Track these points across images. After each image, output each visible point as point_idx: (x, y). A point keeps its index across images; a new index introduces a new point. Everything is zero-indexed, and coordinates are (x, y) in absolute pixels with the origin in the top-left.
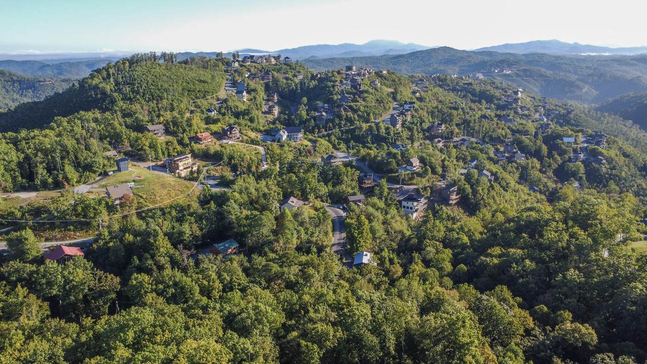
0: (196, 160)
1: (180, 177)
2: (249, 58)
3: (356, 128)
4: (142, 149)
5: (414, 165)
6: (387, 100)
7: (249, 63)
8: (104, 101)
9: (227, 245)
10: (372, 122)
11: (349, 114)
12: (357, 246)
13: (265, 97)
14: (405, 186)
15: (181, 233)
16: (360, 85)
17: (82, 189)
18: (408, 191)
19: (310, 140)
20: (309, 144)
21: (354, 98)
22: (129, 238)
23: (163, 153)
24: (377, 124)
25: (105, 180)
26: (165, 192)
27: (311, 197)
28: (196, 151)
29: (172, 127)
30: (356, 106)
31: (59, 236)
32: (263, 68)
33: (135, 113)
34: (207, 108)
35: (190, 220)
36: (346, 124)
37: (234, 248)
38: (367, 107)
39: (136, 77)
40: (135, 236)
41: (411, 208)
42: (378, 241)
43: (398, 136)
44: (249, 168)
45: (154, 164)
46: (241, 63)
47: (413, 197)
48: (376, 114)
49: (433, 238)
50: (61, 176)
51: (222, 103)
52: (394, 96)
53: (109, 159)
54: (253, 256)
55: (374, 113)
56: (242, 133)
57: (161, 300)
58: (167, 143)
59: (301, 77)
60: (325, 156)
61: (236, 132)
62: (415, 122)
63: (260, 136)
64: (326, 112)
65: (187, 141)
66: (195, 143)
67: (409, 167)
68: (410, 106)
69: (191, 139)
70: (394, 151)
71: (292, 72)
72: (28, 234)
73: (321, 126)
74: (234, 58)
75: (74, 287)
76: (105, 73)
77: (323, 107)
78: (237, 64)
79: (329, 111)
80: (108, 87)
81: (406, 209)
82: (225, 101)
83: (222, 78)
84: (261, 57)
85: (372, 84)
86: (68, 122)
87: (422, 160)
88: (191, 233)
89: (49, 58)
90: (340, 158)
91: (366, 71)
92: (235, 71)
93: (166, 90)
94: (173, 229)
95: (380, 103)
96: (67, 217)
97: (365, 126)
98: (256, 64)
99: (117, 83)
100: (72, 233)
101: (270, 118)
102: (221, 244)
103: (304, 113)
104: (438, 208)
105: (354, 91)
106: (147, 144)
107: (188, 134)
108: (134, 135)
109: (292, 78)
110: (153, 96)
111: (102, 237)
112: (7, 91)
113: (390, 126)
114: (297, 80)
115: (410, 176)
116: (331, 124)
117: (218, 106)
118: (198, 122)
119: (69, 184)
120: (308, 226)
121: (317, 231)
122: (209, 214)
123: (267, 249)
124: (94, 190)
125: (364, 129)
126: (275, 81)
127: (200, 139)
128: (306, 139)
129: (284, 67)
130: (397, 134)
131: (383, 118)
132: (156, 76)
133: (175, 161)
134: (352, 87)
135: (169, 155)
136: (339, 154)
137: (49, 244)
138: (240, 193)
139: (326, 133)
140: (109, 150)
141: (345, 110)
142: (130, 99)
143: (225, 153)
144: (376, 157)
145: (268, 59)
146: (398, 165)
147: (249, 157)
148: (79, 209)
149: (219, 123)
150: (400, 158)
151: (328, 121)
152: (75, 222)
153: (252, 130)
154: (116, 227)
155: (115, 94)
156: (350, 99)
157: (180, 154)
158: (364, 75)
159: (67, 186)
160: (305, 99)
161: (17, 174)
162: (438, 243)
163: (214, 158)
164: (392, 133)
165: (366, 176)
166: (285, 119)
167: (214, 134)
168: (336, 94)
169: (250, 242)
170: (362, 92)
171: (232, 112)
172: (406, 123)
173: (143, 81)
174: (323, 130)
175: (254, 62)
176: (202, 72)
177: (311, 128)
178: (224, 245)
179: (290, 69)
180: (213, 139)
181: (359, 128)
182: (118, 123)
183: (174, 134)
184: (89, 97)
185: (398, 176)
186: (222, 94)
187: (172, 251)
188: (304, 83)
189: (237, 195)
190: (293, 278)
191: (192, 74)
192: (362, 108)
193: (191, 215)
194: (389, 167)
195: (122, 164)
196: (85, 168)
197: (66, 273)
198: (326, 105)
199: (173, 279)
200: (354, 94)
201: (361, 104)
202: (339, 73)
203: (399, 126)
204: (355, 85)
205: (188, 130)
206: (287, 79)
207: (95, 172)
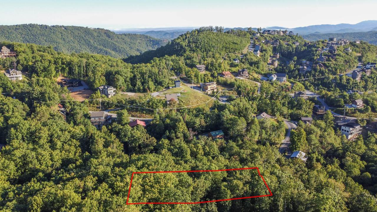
0: (219, 86)
1: (207, 94)
2: (266, 31)
3: (325, 78)
4: (190, 77)
5: (358, 104)
6: (353, 61)
7: (266, 34)
8: (181, 51)
9: (217, 133)
10: (338, 75)
11: (322, 68)
12: (295, 146)
13: (272, 55)
14: (347, 117)
15: (194, 123)
16: (335, 50)
17: (155, 94)
18: (349, 120)
19: (291, 82)
20: (290, 84)
21: (328, 58)
22: (168, 121)
23: (201, 80)
24: (341, 77)
25: (167, 91)
26: (195, 101)
27: (278, 114)
28: (220, 81)
29: (210, 67)
30: (328, 64)
31: (138, 115)
32: (274, 37)
33: (193, 58)
34: (234, 58)
35: (201, 117)
36: (319, 75)
37: (221, 135)
38: (337, 65)
39: (199, 39)
40: (171, 121)
41: (348, 132)
42: (313, 147)
43: (355, 85)
44: (248, 94)
45: (195, 85)
46: (261, 34)
47: (352, 125)
48: (342, 70)
49: (354, 152)
50: (146, 86)
51: (243, 56)
52: (360, 59)
53: (172, 80)
54: (229, 141)
55: (340, 69)
56: (249, 74)
57: (169, 153)
58: (205, 75)
59: (298, 44)
60: (297, 92)
61: (246, 73)
62: (373, 77)
63: (260, 77)
64: (307, 67)
65: (216, 75)
66: (220, 77)
67: (354, 105)
68: (371, 65)
69: (219, 74)
70: (345, 93)
71: (292, 41)
72: (125, 112)
73: (302, 75)
74: (258, 31)
75: (135, 140)
76: (184, 37)
77: (306, 63)
78: (259, 35)
79: (309, 66)
80: (184, 44)
81: (344, 131)
82: (246, 55)
83: (248, 42)
84: (274, 31)
85: (345, 50)
86: (159, 61)
87: (366, 102)
88: (200, 123)
89: (169, 29)
90: (307, 94)
91: (343, 42)
92: (256, 39)
93: (213, 47)
94: (191, 120)
95: (347, 62)
96: (144, 107)
97: (331, 77)
98: (270, 35)
99: (189, 42)
100: (145, 115)
101: (272, 67)
102: (214, 132)
103: (292, 66)
104: (371, 134)
105: (330, 54)
106: (193, 74)
107: (218, 71)
108: (187, 69)
109: (292, 45)
110: (206, 49)
111: (156, 119)
112: (147, 46)
113: (351, 78)
114: (294, 46)
115: (353, 111)
116: (309, 74)
117: (240, 57)
118: (225, 65)
119: (150, 91)
120: (268, 130)
121: (274, 134)
122: (213, 115)
123: (239, 139)
124: (160, 95)
125: (331, 79)
126: (281, 45)
127: (224, 75)
128: (288, 81)
129: (288, 37)
130: (355, 83)
131: (347, 73)
132: (210, 39)
133: (206, 85)
134: (329, 51)
135: (205, 82)
136: (307, 92)
137: (133, 118)
138: (234, 106)
139: (304, 79)
140: (174, 76)
141: (320, 66)
142: (194, 51)
143: (236, 84)
144: (331, 96)
145: (278, 32)
146: (345, 102)
147: (249, 88)
148: (151, 103)
149: (237, 67)
150: (348, 98)
151: (307, 72)
152: (147, 109)
153: (256, 73)
154: (164, 115)
155: (186, 48)
156: (326, 59)
157: (211, 81)
158: (341, 44)
159: (148, 92)
160: (295, 58)
161: (129, 83)
162: (357, 156)
163: (229, 86)
164: (351, 83)
165: (320, 107)
166: (280, 68)
167: (233, 73)
168: (316, 55)
169: (231, 133)
170: (335, 55)
171: (248, 62)
172: (365, 77)
173: (203, 41)
174: (303, 77)
175: (269, 34)
176: (236, 38)
177: (295, 75)
178: (215, 133)
179: (292, 39)
180: (232, 75)
181: (327, 78)
182: (182, 62)
183: (210, 70)
184: (174, 49)
185: (343, 110)
186: (245, 51)
187: (186, 131)
188: (298, 48)
189: (231, 107)
190: (244, 156)
191: (231, 39)
192: (332, 66)
193: (203, 114)
194: (338, 104)
195: (177, 83)
196: (158, 83)
197: (132, 132)
198: (308, 62)
199: (179, 144)
200: (329, 56)
201: (332, 63)
202: (323, 42)
203: (358, 79)
204: (332, 50)
205: (218, 69)
206: (288, 45)
207: (163, 86)
